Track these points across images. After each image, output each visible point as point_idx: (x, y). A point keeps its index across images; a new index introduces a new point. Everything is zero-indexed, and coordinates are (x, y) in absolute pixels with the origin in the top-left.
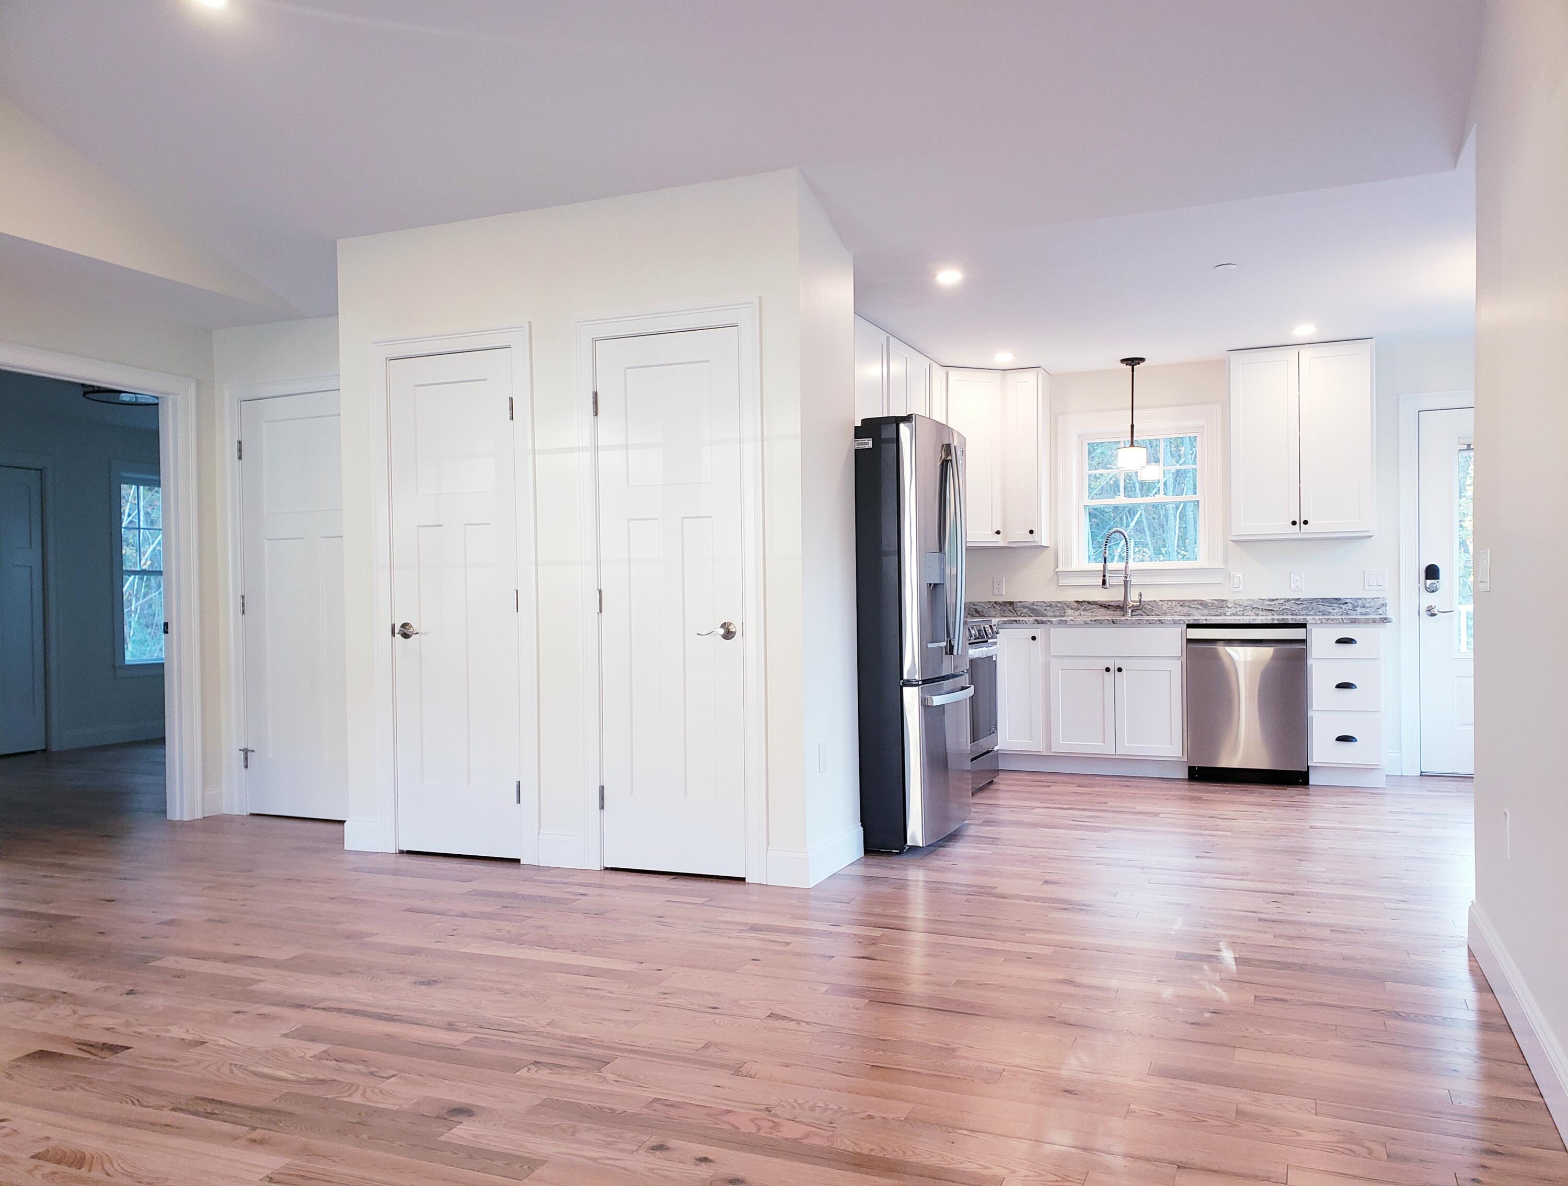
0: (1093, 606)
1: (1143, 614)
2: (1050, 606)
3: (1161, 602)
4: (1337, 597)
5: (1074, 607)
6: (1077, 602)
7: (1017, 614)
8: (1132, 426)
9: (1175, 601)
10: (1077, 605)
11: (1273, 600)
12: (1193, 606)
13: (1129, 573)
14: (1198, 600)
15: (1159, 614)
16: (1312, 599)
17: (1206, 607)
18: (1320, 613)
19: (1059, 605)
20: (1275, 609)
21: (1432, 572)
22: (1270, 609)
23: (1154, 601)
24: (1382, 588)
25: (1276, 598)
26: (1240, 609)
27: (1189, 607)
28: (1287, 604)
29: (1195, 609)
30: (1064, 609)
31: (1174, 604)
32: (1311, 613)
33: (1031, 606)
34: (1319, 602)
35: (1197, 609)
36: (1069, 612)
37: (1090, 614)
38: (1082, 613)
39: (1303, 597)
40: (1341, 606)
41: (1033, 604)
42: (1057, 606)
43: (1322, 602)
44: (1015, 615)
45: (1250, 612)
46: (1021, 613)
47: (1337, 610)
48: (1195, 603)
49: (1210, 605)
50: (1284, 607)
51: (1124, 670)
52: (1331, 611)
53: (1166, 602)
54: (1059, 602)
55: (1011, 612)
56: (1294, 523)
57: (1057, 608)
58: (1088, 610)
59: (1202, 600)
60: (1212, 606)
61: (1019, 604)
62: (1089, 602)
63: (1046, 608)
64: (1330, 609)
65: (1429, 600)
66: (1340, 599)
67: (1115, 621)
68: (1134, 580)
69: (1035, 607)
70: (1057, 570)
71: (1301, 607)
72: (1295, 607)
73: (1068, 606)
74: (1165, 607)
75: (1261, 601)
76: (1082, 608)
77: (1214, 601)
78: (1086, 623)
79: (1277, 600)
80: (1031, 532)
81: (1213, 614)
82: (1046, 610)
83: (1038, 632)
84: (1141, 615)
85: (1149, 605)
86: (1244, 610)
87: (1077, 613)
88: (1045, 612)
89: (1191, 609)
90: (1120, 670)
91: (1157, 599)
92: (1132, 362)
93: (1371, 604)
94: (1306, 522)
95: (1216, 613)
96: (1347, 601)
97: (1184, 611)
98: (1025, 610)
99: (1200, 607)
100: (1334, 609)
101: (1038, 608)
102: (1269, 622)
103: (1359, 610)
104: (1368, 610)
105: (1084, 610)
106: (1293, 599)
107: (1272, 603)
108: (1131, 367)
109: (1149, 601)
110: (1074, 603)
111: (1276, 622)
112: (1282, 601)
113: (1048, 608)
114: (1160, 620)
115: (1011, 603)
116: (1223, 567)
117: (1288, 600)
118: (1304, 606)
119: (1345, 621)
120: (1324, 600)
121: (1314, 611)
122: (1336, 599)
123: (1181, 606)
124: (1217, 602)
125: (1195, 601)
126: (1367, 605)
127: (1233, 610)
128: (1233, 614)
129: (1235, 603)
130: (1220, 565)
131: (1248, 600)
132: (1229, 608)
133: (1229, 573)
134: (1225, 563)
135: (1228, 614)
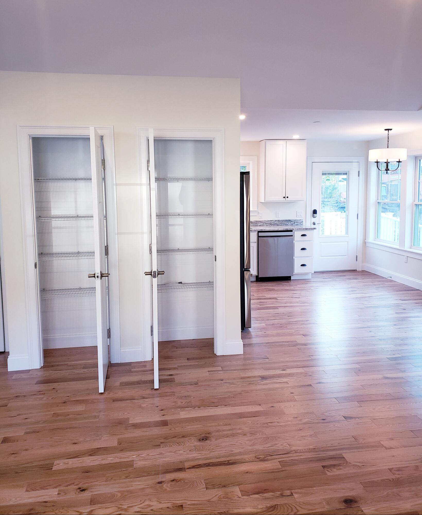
4: (290, 219)
16: (283, 220)
20: (272, 224)
21: (315, 212)
24: (301, 216)
25: (272, 220)
28: (276, 222)
39: (280, 219)
40: (291, 222)
47: (290, 223)
49: (253, 223)
50: (275, 223)
52: (288, 224)
56: (284, 197)
65: (314, 220)
66: (290, 220)
71: (280, 223)
72: (278, 223)
93: (299, 222)
94: (287, 197)
96: (293, 221)
103: (296, 223)
104: (298, 223)
106: (277, 220)
107: (271, 222)
112: (274, 221)
117: (276, 221)
119: (304, 229)
120: (286, 220)
121: (283, 224)
122: (289, 220)
124: (255, 222)
126: (298, 222)
127: (260, 224)
128: (260, 225)
129: (261, 222)
130: (256, 210)
131: (264, 221)
132: (259, 223)
133: (259, 212)
134: (258, 209)
135: (259, 225)
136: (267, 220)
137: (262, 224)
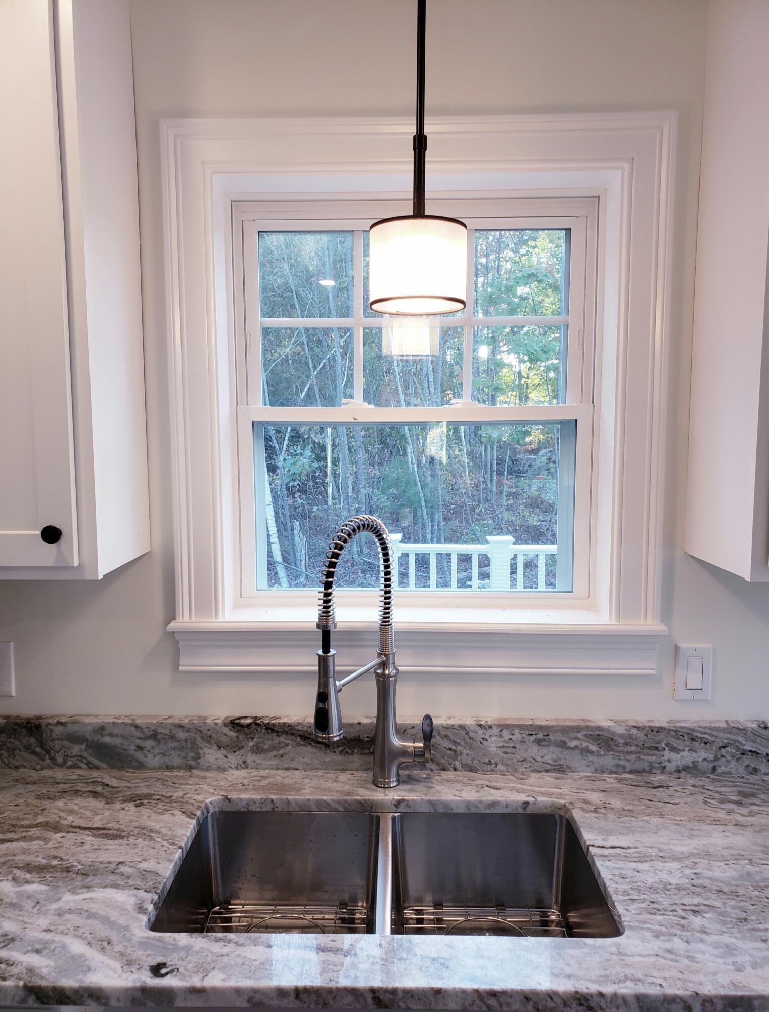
0: (282, 739)
2: (154, 736)
3: (480, 731)
5: (224, 739)
6: (235, 724)
7: (52, 759)
9: (522, 727)
10: (233, 734)
12: (573, 744)
14: (588, 727)
15: (476, 763)
17: (609, 748)
19: (181, 735)
23: (462, 727)
26: (703, 755)
27: (563, 745)
29: (577, 752)
30: (195, 748)
31: (517, 736)
33: (96, 738)
35: (585, 751)
36: (212, 755)
37: (274, 762)
38: (250, 758)
41: (101, 729)
42: (173, 737)
44: (48, 761)
45: (733, 763)
46: (66, 757)
48: (579, 735)
49: (621, 741)
53: (496, 731)
54: (181, 726)
55: (35, 753)
57: (175, 744)
58: (268, 752)
59: (599, 728)
60: (627, 744)
61: (58, 730)
62: (270, 729)
63: (140, 742)
68: (404, 662)
69: (107, 739)
70: (173, 626)
73: (208, 739)
74: (493, 745)
76: (251, 744)
77: (634, 731)
80: (51, 535)
81: (629, 766)
82: (140, 748)
85: (447, 736)
86: (716, 759)
87: (234, 759)
88: (139, 755)
89: (566, 752)
91: (469, 721)
95: (639, 766)
97: (548, 759)
98: (76, 749)
99: (593, 748)
101: (117, 741)
105: (258, 752)
109: (447, 728)
110: (226, 730)
113: (149, 744)
116: (662, 628)
123: (539, 742)
124: (640, 735)
125: (578, 729)
127: (685, 757)
128: (686, 769)
129: (690, 736)
130: (652, 624)
131: (730, 729)
132: (674, 749)
133: (677, 648)
134: (666, 614)
135: (671, 767)
137: (702, 755)
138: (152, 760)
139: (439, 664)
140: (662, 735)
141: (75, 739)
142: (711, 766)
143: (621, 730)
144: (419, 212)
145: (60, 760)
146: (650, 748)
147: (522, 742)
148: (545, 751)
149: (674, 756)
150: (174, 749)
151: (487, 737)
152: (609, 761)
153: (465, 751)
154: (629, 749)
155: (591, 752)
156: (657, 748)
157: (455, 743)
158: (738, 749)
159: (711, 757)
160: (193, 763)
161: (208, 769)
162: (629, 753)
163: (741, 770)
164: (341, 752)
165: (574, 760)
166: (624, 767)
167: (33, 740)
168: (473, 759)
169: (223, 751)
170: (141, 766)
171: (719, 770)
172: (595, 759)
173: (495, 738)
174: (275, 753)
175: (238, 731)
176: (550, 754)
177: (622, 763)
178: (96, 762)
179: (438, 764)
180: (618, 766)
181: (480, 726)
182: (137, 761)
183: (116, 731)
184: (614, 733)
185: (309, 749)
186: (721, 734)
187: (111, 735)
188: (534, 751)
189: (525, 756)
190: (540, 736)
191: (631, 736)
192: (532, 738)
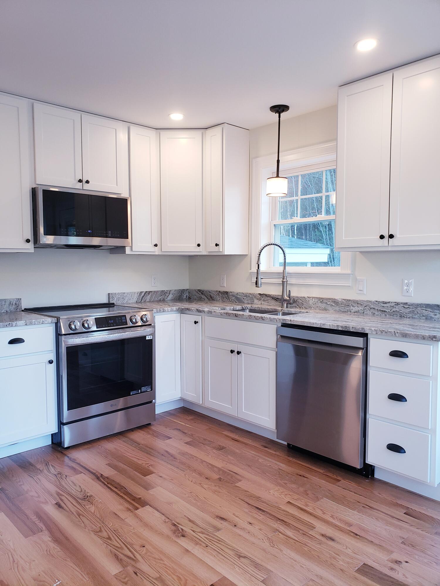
0: (268, 298)
1: (297, 306)
3: (308, 298)
5: (258, 297)
6: (260, 294)
8: (278, 161)
9: (317, 298)
11: (386, 303)
12: (329, 303)
13: (286, 275)
14: (332, 299)
15: (307, 307)
17: (337, 305)
18: (424, 318)
19: (251, 296)
20: (387, 311)
22: (384, 310)
23: (304, 297)
25: (388, 300)
26: (361, 308)
27: (326, 303)
28: (397, 307)
29: (330, 305)
31: (316, 300)
32: (416, 317)
33: (237, 296)
34: (423, 307)
36: (256, 301)
37: (267, 304)
38: (263, 302)
41: (237, 294)
43: (425, 307)
44: (229, 301)
45: (368, 311)
48: (330, 301)
50: (394, 309)
51: (243, 354)
52: (433, 316)
53: (311, 299)
54: (250, 294)
55: (227, 298)
56: (382, 237)
57: (249, 298)
58: (266, 301)
59: (335, 299)
60: (341, 304)
61: (231, 294)
62: (266, 295)
63: (243, 297)
64: (432, 315)
67: (237, 315)
69: (238, 296)
70: (250, 271)
71: (408, 310)
72: (403, 310)
73: (255, 297)
74: (311, 302)
75: (377, 303)
76: (263, 299)
77: (343, 300)
78: (221, 315)
79: (389, 303)
80: (216, 245)
82: (244, 299)
83: (198, 318)
84: (296, 307)
85: (301, 299)
86: (364, 310)
87: (260, 302)
89: (327, 305)
90: (239, 353)
91: (306, 296)
92: (279, 109)
94: (391, 236)
95: (345, 310)
97: (323, 307)
98: (233, 298)
100: (436, 315)
101: (240, 297)
102: (335, 329)
105: (264, 301)
107: (385, 305)
108: (277, 114)
109: (301, 297)
110: (258, 295)
111: (340, 329)
112: (393, 304)
113: (245, 298)
114: (262, 318)
115: (227, 293)
116: (352, 273)
117: (397, 304)
118: (411, 310)
119: (397, 335)
120: (428, 306)
121: (419, 315)
123: (321, 302)
124: (345, 302)
125: (330, 299)
127: (356, 309)
128: (356, 312)
129: (357, 303)
130: (349, 272)
131: (368, 301)
132: (353, 306)
133: (356, 279)
135: (352, 311)
136: (373, 299)
138: (246, 302)
139: (301, 281)
140: (350, 302)
141: (233, 296)
142: (363, 312)
143: (340, 300)
144: (278, 176)
145: (231, 300)
146: (347, 305)
147: (317, 302)
148: (322, 304)
149: (353, 308)
150: (249, 299)
151: (309, 300)
152: (337, 308)
153: (305, 304)
154: (342, 305)
155: (333, 306)
156: (349, 306)
157: (303, 302)
158: (369, 307)
159: (363, 309)
160: (252, 303)
161: (255, 304)
162: (342, 306)
163: (370, 313)
164: (279, 302)
165: (329, 307)
166: (341, 310)
167: (227, 295)
168: (306, 306)
169: (258, 300)
170: (244, 303)
171: (365, 313)
172: (334, 308)
173: (311, 301)
174: (267, 301)
175: (260, 296)
176: (323, 306)
177: (341, 309)
178: (236, 301)
179: (299, 307)
180: (339, 310)
181: (308, 297)
182: (243, 302)
183: (240, 294)
184: (338, 301)
185: (273, 301)
186: (365, 303)
187: (239, 295)
188: (320, 304)
189: (318, 306)
190: (321, 301)
191: (342, 302)
192: (319, 301)
